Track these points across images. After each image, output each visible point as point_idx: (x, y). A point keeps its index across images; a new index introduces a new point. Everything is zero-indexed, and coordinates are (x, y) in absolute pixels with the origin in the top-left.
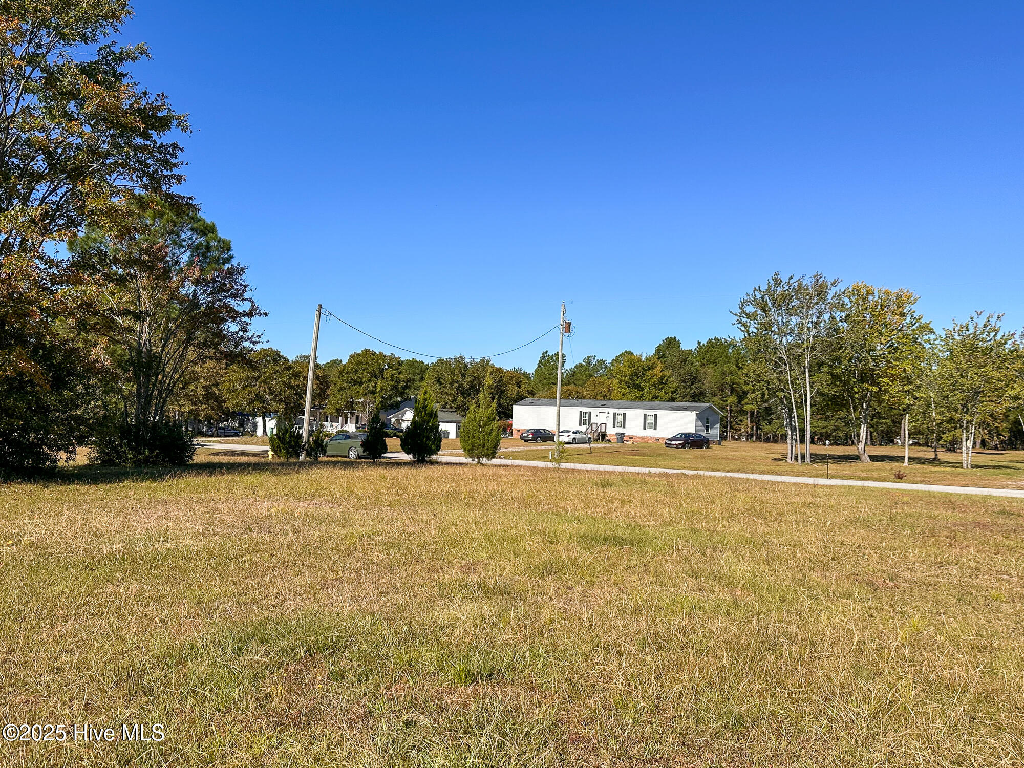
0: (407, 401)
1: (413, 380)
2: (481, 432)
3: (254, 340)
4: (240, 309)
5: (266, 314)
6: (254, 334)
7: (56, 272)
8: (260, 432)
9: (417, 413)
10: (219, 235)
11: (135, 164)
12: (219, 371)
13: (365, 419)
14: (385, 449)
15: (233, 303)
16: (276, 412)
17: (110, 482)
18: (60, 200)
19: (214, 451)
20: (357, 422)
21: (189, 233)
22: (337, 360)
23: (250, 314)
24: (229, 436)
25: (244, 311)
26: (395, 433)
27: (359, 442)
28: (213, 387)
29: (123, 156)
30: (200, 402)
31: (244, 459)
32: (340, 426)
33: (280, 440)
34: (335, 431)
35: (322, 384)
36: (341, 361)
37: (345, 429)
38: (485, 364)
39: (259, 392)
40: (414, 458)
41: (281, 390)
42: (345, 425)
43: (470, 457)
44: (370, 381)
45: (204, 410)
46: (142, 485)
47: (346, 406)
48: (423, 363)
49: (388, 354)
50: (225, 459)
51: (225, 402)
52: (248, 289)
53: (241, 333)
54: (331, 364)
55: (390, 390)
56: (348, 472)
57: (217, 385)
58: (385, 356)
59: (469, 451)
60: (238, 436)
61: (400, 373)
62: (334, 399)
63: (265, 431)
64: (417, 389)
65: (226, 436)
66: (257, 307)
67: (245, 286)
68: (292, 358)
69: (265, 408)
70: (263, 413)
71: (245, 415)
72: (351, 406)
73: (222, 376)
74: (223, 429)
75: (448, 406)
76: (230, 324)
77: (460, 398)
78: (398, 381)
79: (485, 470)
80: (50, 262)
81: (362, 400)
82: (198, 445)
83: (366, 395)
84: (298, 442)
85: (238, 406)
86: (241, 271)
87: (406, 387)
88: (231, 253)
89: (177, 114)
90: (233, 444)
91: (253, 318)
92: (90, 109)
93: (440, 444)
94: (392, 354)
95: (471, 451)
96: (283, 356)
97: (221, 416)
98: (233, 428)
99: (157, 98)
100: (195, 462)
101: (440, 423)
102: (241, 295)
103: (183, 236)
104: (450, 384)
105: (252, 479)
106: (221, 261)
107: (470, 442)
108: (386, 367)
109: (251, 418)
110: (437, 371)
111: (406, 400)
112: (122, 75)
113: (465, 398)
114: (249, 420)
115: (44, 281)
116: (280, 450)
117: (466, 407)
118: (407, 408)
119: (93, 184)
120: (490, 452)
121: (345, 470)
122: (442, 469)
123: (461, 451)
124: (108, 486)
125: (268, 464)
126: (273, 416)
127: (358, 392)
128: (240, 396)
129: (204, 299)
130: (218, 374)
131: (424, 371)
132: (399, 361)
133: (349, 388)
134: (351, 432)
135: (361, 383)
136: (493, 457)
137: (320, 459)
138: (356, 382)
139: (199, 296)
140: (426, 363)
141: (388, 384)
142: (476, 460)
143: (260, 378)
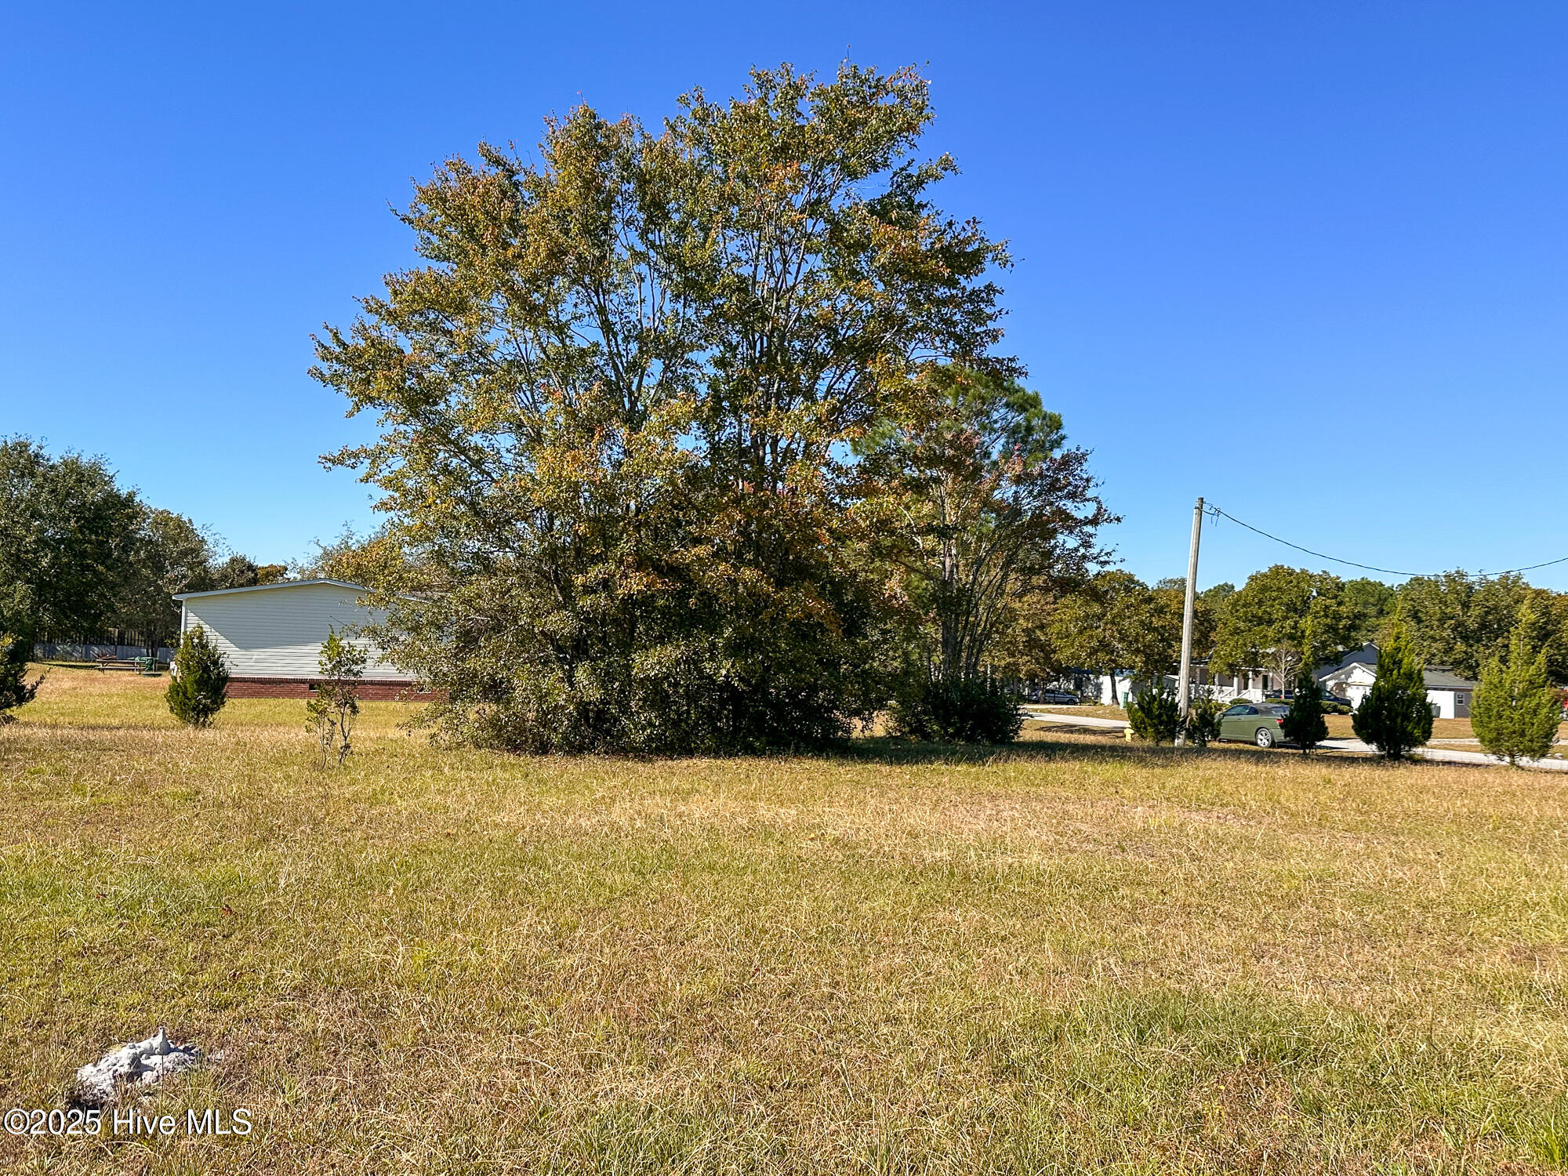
0: (1356, 653)
1: (1365, 615)
2: (1515, 709)
3: (1102, 559)
4: (1080, 515)
5: (1118, 520)
6: (1102, 551)
7: (845, 482)
8: (1106, 698)
9: (1383, 672)
10: (1044, 409)
11: (937, 324)
12: (1045, 608)
13: (1279, 681)
14: (1322, 733)
15: (1069, 506)
16: (1132, 668)
17: (917, 763)
18: (849, 387)
19: (1043, 725)
20: (1265, 686)
21: (1003, 411)
22: (1226, 584)
23: (1094, 522)
24: (1062, 703)
25: (1085, 517)
26: (1335, 707)
27: (1276, 718)
28: (1037, 631)
29: (923, 317)
30: (1020, 652)
31: (1089, 739)
32: (1236, 692)
33: (1144, 712)
34: (1227, 700)
35: (1202, 624)
36: (1233, 587)
37: (1244, 697)
38: (1510, 584)
39: (1105, 637)
40: (1380, 750)
41: (1137, 634)
42: (1244, 691)
43: (1494, 753)
44: (1286, 618)
45: (1026, 664)
46: (958, 769)
47: (1245, 661)
48: (1382, 585)
49: (1316, 571)
50: (1064, 738)
51: (1054, 652)
52: (1091, 484)
53: (1082, 550)
54: (1217, 592)
55: (1323, 633)
56: (1263, 769)
57: (1042, 627)
58: (1311, 576)
59: (1491, 742)
60: (1075, 703)
61: (1340, 604)
62: (1224, 648)
63: (1115, 697)
64: (1374, 629)
65: (1057, 703)
66: (1105, 511)
67: (1088, 480)
68: (1152, 584)
69: (1114, 661)
70: (1110, 669)
71: (1084, 672)
72: (1253, 660)
73: (1049, 614)
74: (1053, 692)
75: (1437, 660)
76: (1066, 538)
77: (1460, 646)
78: (1337, 617)
79: (1528, 778)
80: (838, 470)
81: (1273, 650)
82: (1026, 714)
83: (1279, 641)
84: (1172, 716)
85: (1073, 658)
86: (1080, 459)
87: (1353, 627)
88: (1062, 432)
89: (993, 243)
90: (1069, 714)
91: (1099, 527)
92: (882, 260)
93: (1430, 728)
94: (1324, 572)
95: (1494, 743)
96: (1138, 581)
97: (1048, 673)
98: (1067, 692)
99: (966, 226)
100: (1021, 739)
101: (1428, 691)
102: (1082, 494)
103: (995, 416)
104: (1439, 620)
105: (1110, 770)
106: (1047, 445)
107: (1492, 725)
108: (1315, 594)
109: (1092, 677)
110: (1412, 599)
111: (1352, 649)
112: (921, 206)
113: (1471, 646)
114: (1089, 679)
115: (832, 495)
116: (1145, 728)
117: (1472, 661)
118: (1355, 664)
119: (886, 360)
120: (1536, 746)
121: (1257, 764)
122: (1435, 771)
123: (1476, 741)
124: (914, 767)
125: (1130, 749)
126: (1126, 673)
127: (1265, 636)
128: (1077, 643)
129: (1029, 504)
130: (1043, 611)
131: (1385, 600)
132: (1337, 584)
133: (1250, 631)
134: (1255, 702)
135: (1270, 622)
136: (1543, 756)
137: (1209, 745)
138: (1260, 621)
139: (1023, 499)
140: (1387, 585)
141: (1319, 623)
142: (1507, 759)
143: (1105, 615)
